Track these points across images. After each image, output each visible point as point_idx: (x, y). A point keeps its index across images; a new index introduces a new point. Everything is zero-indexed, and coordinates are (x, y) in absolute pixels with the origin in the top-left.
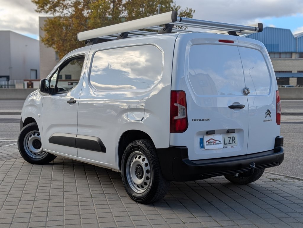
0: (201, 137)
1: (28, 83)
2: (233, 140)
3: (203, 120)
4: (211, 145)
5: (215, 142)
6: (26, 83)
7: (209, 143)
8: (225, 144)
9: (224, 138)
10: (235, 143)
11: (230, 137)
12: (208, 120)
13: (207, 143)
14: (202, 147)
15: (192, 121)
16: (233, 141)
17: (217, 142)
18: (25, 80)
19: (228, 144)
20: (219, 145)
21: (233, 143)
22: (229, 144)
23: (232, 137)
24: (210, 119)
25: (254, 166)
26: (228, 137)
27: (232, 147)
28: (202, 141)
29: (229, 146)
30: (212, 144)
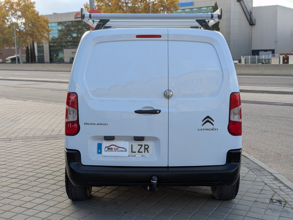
0: (100, 142)
1: (283, 57)
2: (145, 148)
3: (98, 124)
4: (111, 151)
5: (117, 149)
6: (281, 57)
7: (109, 148)
8: (132, 152)
9: (132, 145)
10: (148, 152)
11: (142, 145)
12: (104, 125)
13: (106, 149)
14: (100, 152)
15: (85, 124)
16: (146, 150)
17: (120, 149)
18: (281, 54)
19: (137, 152)
20: (123, 152)
21: (145, 152)
22: (139, 152)
23: (145, 145)
24: (107, 124)
25: (155, 182)
26: (139, 145)
27: (143, 156)
28: (100, 146)
29: (138, 155)
30: (113, 151)
